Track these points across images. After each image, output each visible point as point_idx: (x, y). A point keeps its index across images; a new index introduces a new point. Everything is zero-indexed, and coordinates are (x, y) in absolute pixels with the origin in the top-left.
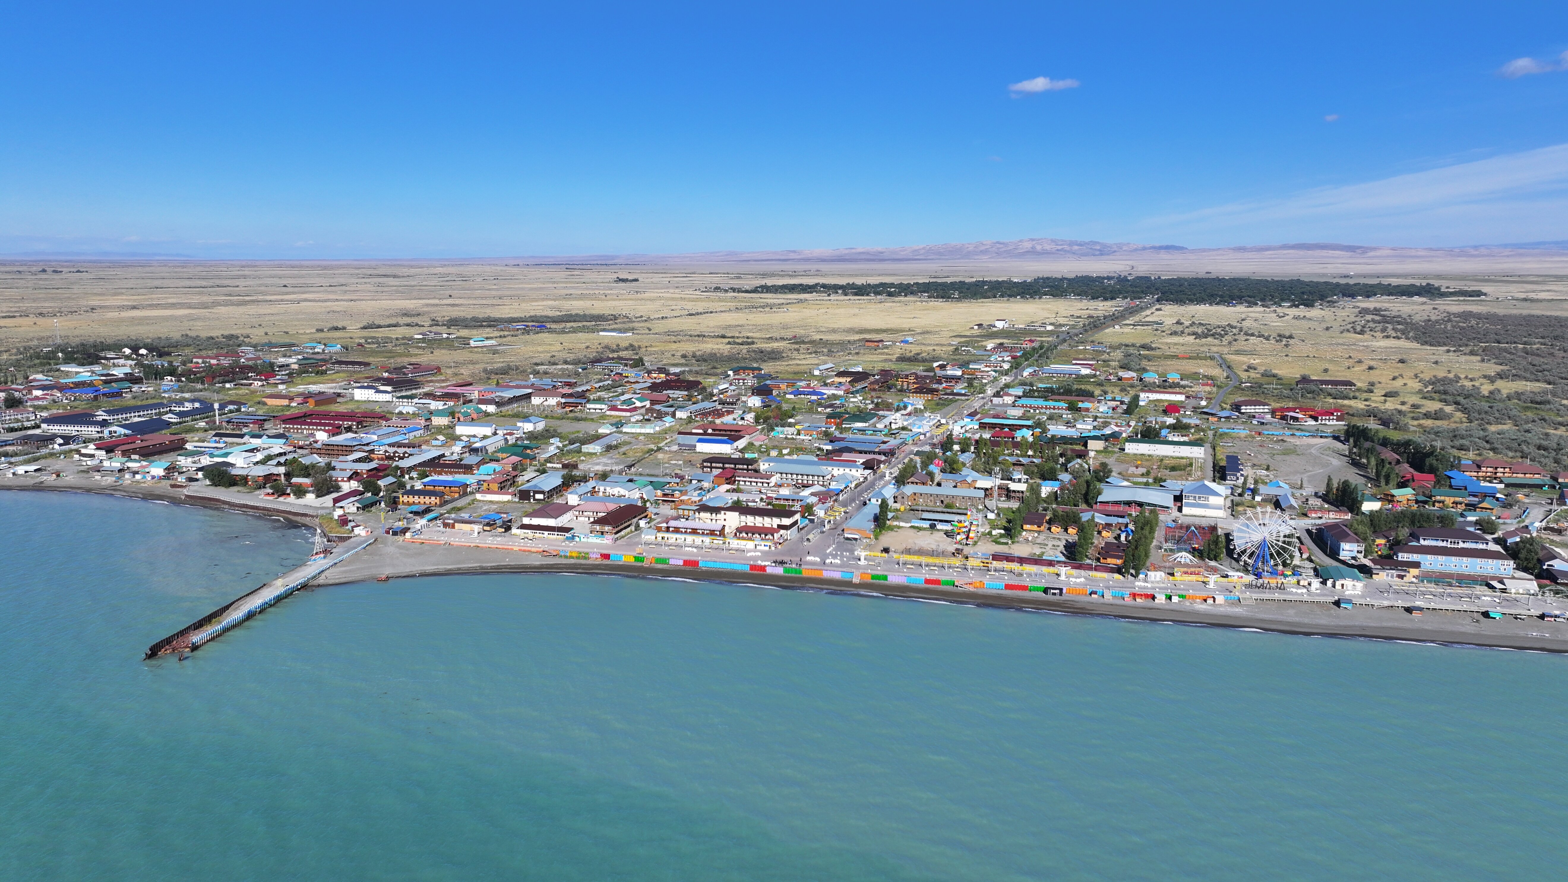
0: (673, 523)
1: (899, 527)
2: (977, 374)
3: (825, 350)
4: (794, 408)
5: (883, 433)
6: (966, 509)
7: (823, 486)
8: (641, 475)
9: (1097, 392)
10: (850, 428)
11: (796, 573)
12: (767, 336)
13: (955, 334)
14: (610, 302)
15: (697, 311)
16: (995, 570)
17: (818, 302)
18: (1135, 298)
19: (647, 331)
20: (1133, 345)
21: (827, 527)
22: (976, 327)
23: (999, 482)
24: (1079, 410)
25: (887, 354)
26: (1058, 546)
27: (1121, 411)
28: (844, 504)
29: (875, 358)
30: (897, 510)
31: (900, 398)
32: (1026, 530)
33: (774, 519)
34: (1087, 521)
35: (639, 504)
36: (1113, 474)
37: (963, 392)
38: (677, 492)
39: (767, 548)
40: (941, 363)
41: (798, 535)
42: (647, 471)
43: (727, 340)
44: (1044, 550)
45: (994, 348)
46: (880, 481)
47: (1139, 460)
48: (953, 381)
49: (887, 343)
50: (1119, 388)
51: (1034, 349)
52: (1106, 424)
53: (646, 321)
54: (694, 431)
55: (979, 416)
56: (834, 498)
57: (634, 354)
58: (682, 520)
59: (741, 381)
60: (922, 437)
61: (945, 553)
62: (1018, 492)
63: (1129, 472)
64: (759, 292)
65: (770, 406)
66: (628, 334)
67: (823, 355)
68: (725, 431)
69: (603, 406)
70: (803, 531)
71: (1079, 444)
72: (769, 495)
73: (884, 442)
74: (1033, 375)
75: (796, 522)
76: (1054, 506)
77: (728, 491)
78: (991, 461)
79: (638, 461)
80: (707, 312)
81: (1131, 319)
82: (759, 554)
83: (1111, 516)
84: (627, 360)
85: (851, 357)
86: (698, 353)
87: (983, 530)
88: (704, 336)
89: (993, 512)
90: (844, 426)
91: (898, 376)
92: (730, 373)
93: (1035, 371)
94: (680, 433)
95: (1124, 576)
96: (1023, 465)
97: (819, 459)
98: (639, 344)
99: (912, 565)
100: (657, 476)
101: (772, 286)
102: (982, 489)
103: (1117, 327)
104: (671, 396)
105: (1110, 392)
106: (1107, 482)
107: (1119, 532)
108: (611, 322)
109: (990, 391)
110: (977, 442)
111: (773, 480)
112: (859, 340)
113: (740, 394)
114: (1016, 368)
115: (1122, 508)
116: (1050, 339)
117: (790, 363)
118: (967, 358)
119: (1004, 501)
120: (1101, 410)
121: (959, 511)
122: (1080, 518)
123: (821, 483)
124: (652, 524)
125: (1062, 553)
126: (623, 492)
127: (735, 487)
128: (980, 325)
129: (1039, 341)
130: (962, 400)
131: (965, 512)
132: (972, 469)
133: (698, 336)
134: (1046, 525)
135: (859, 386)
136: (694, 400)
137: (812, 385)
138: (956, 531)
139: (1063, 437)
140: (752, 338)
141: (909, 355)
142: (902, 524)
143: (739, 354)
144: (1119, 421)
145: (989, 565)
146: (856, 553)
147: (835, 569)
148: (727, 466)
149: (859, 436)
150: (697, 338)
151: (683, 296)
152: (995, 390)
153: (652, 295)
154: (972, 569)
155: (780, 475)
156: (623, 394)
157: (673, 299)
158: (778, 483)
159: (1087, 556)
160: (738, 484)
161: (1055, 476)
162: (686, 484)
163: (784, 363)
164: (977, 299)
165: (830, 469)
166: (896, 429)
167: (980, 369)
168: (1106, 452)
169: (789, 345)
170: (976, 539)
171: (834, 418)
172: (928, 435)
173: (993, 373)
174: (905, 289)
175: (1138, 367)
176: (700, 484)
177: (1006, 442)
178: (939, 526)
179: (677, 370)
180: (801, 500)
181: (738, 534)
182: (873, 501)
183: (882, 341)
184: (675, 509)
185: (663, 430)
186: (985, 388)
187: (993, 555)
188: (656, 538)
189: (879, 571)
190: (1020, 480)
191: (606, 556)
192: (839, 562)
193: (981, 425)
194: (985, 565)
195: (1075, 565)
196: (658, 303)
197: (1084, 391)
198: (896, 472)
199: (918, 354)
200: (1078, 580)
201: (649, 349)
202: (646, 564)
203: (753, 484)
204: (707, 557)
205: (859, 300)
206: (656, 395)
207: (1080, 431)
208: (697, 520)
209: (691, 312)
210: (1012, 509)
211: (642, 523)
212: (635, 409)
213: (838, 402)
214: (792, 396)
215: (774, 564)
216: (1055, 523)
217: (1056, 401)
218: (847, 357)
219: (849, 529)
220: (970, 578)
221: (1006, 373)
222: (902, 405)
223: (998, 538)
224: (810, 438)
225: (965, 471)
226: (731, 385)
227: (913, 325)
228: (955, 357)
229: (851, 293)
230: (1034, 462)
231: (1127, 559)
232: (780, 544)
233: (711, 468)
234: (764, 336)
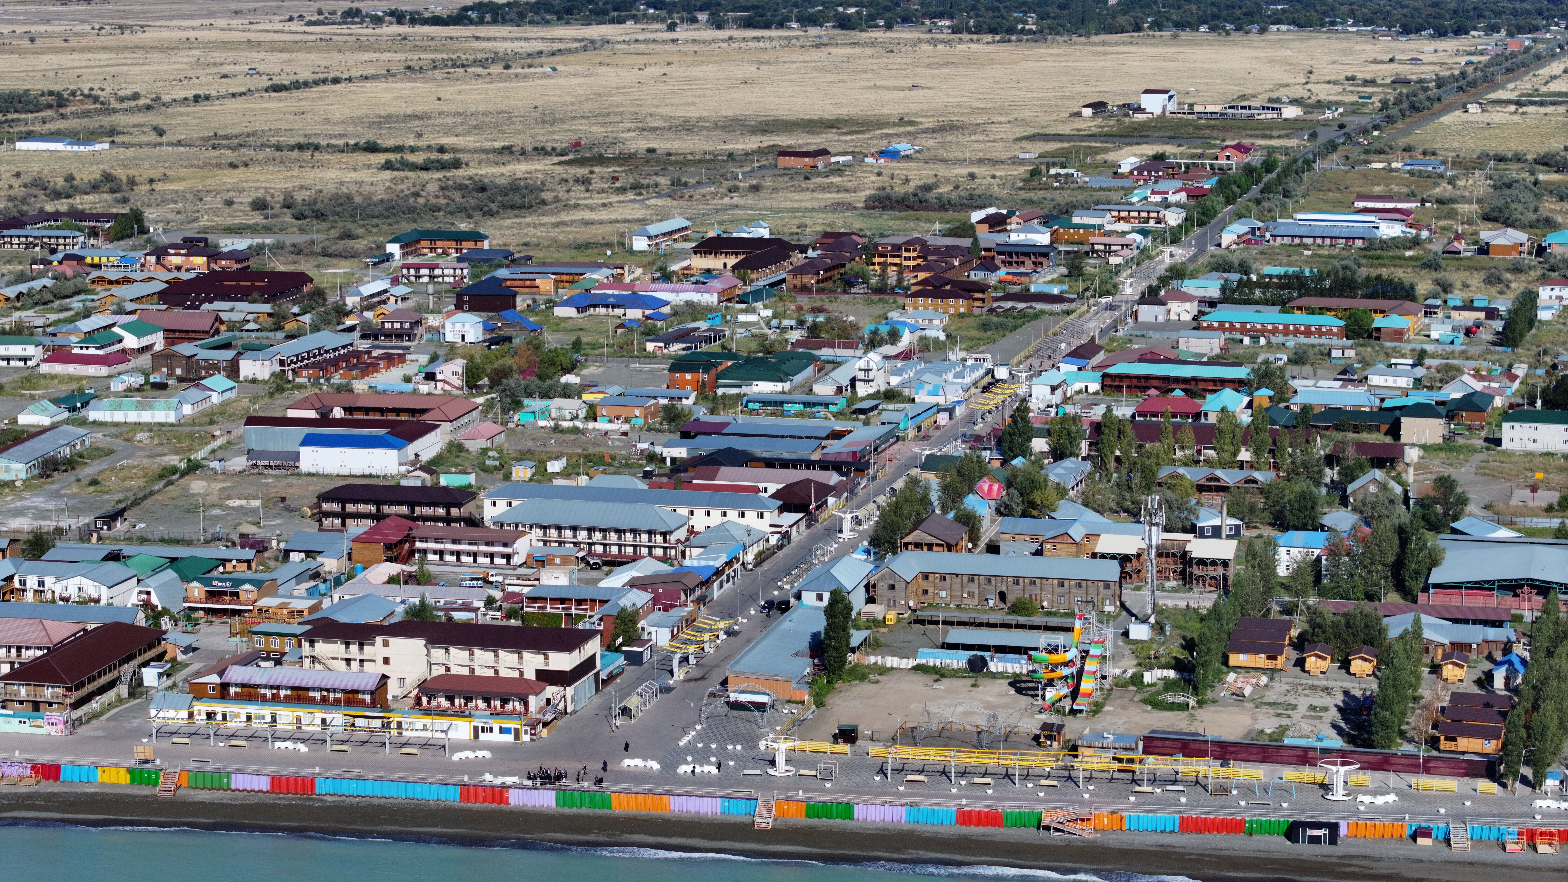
0: (237, 674)
1: (883, 671)
2: (1093, 240)
3: (664, 181)
4: (577, 345)
5: (833, 408)
6: (1071, 615)
7: (664, 559)
8: (142, 540)
9: (1424, 286)
10: (739, 396)
11: (593, 806)
12: (498, 145)
13: (1030, 131)
14: (45, 57)
15: (294, 78)
16: (1153, 781)
17: (641, 47)
18: (1521, 30)
19: (153, 137)
20: (1518, 158)
21: (679, 673)
22: (1088, 112)
23: (1158, 536)
24: (1375, 334)
25: (840, 189)
26: (1325, 709)
27: (1490, 337)
28: (728, 613)
29: (805, 200)
30: (876, 623)
31: (878, 310)
32: (1236, 669)
33: (527, 655)
34: (1401, 637)
35: (141, 621)
36: (1471, 508)
37: (1056, 291)
38: (247, 586)
39: (509, 738)
40: (992, 210)
41: (597, 700)
42: (161, 530)
43: (381, 158)
44: (1285, 722)
45: (1140, 169)
46: (827, 543)
47: (1540, 470)
48: (1028, 262)
49: (841, 159)
50: (1482, 275)
51: (1249, 170)
52: (1449, 374)
53: (149, 108)
54: (292, 414)
55: (1100, 357)
56: (698, 592)
57: (117, 201)
58: (263, 664)
59: (423, 272)
60: (943, 418)
61: (1012, 738)
62: (1214, 562)
63: (1514, 502)
64: (472, 22)
65: (509, 339)
66: (98, 147)
67: (659, 195)
68: (382, 411)
69: (30, 350)
70: (610, 688)
71: (1378, 429)
72: (510, 589)
73: (836, 436)
74: (1247, 242)
75: (588, 664)
76: (1312, 600)
77: (392, 580)
78: (1137, 479)
79: (135, 503)
80: (324, 81)
81: (1511, 86)
82: (486, 754)
83: (1465, 621)
84: (97, 217)
85: (737, 200)
86: (299, 197)
87: (1117, 671)
88: (317, 147)
89: (1145, 621)
90: (720, 392)
91: (870, 250)
92: (394, 249)
93: (1253, 231)
94: (252, 421)
95: (1504, 785)
96: (1224, 489)
97: (651, 486)
98: (132, 172)
99: (921, 772)
100: (189, 543)
101: (508, 5)
102: (1113, 557)
103: (1473, 108)
104: (224, 316)
105: (1458, 284)
106: (1455, 531)
107: (1487, 666)
108: (48, 113)
109: (1130, 289)
110: (1097, 428)
111: (523, 548)
112: (760, 152)
113: (422, 309)
114: (1201, 224)
115: (1493, 601)
116: (1293, 143)
117: (565, 217)
118: (1063, 197)
119: (1174, 590)
120: (1434, 335)
121: (1052, 621)
122: (1382, 631)
123: (659, 552)
124: (179, 677)
125: (1334, 726)
126: (91, 589)
127: (413, 569)
128: (1098, 107)
129: (1262, 148)
130: (1051, 313)
131: (1066, 622)
132: (1086, 504)
133: (300, 147)
134: (1290, 654)
135: (762, 279)
136: (290, 326)
137: (627, 279)
138: (1043, 675)
139: (1333, 412)
140: (454, 150)
141: (900, 190)
142: (891, 661)
143: (416, 195)
144: (1485, 364)
145: (1137, 767)
146: (762, 745)
147: (704, 790)
148: (387, 509)
149: (765, 421)
150: (295, 154)
151: (253, 36)
152: (1144, 285)
153: (165, 34)
154: (1090, 779)
155: (539, 532)
156: (86, 314)
157: (224, 45)
158: (538, 555)
159: (1402, 734)
160: (423, 560)
161: (1314, 518)
162: (272, 563)
163: (545, 219)
164: (1088, 34)
165: (683, 511)
166: (869, 397)
167: (1101, 227)
168: (1451, 450)
169: (559, 169)
170: (1098, 696)
171: (692, 369)
172: (959, 411)
173: (1139, 238)
174: (887, 9)
175: (1533, 217)
176: (311, 564)
177: (1177, 427)
178: (996, 665)
179: (241, 244)
180: (603, 602)
181: (424, 699)
182: (809, 598)
183: (824, 152)
184: (242, 633)
185: (203, 414)
186: (1116, 280)
187: (1147, 739)
188: (191, 715)
189: (829, 792)
190: (1216, 532)
191: (51, 772)
192: (714, 771)
193: (1109, 382)
194: (1125, 765)
195: (1371, 758)
196: (182, 60)
197: (1389, 283)
198: (870, 515)
199: (928, 188)
200: (1380, 800)
201: (159, 186)
202: (163, 790)
203: (465, 559)
204: (339, 767)
205: (757, 39)
206: (181, 317)
207: (1378, 392)
208: (307, 663)
209: (277, 80)
210: (1196, 610)
211: (150, 676)
212: (124, 355)
213: (703, 325)
214: (571, 312)
215: (529, 783)
216: (1314, 645)
217: (1311, 311)
218: (726, 200)
219: (740, 674)
220: (1083, 803)
221: (1174, 237)
222: (884, 329)
223: (1159, 693)
224: (626, 427)
225: (1065, 510)
226: (395, 281)
227: (914, 108)
228: (1032, 195)
229: (735, 20)
230: (1255, 481)
231: (1512, 736)
232: (545, 724)
233: (343, 516)
234: (488, 145)
